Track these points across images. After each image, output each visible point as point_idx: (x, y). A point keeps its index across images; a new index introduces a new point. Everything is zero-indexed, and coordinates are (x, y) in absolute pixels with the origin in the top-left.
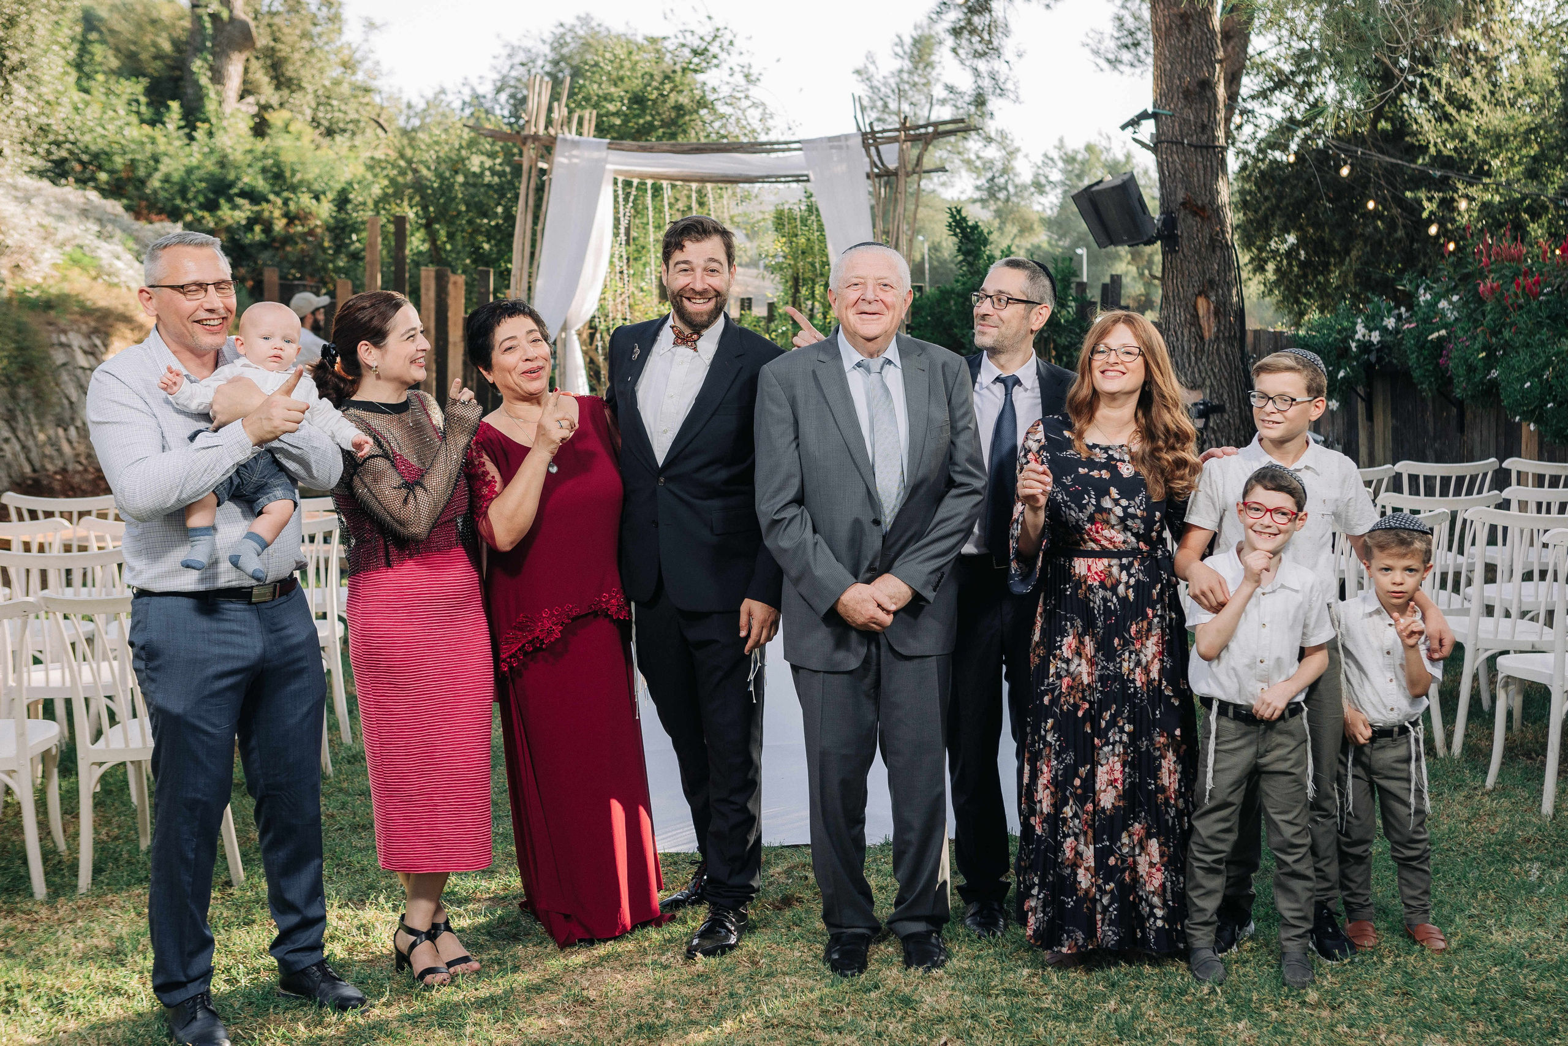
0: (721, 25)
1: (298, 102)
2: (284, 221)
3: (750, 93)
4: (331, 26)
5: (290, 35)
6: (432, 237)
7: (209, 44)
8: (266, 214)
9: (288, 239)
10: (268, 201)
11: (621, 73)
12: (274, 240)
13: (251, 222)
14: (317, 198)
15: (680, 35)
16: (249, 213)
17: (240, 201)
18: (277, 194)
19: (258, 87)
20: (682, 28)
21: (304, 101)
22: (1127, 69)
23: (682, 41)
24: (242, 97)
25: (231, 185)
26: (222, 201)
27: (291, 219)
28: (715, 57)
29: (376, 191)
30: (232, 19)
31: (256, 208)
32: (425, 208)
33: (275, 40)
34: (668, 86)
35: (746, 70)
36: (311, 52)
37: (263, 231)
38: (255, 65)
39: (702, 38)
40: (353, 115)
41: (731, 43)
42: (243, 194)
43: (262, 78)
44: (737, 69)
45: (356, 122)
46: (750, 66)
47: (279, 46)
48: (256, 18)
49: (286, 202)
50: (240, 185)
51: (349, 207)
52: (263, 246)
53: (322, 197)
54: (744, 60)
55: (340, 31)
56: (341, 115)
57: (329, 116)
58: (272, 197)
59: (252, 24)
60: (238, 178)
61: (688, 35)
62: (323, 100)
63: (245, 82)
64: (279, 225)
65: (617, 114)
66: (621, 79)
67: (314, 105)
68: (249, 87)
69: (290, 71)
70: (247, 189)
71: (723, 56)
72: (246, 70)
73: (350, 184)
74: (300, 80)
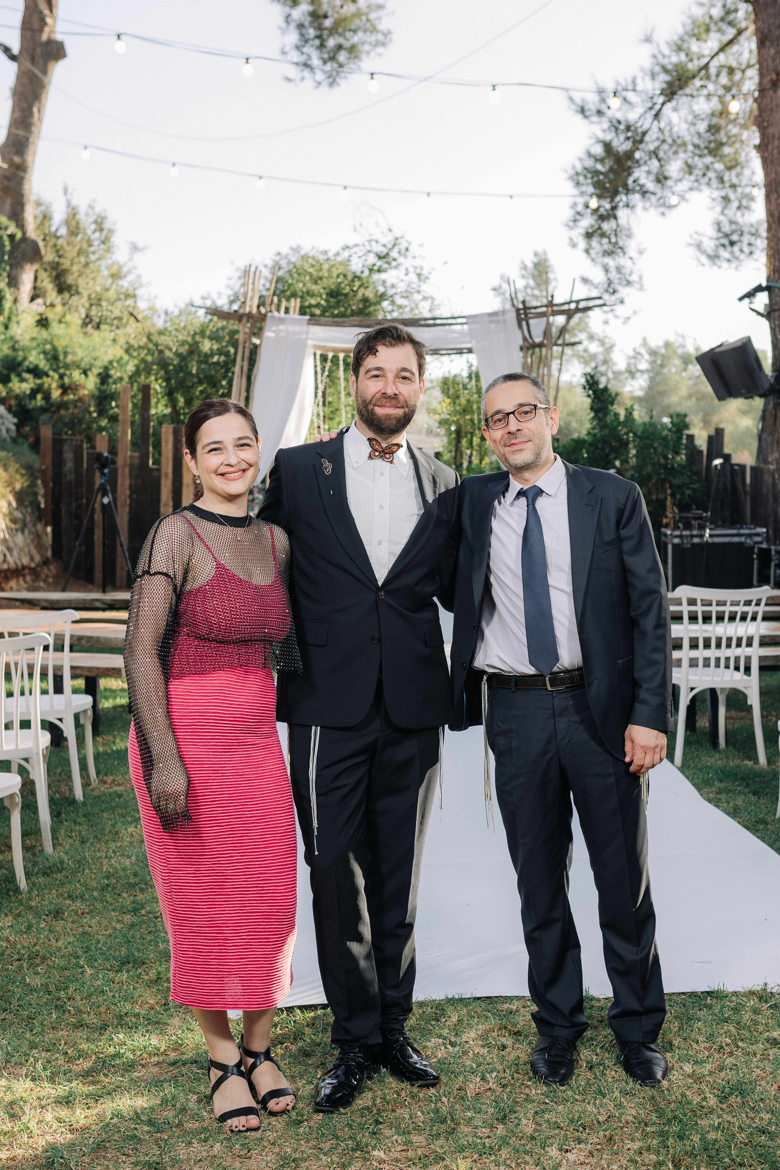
0: (398, 235)
1: (75, 304)
2: (59, 391)
3: (421, 289)
4: (102, 246)
5: (71, 252)
6: (173, 403)
7: (6, 257)
8: (46, 386)
9: (62, 405)
10: (48, 376)
11: (320, 274)
12: (52, 405)
13: (34, 392)
14: (85, 373)
15: (367, 244)
16: (32, 385)
17: (26, 376)
18: (55, 370)
19: (46, 292)
20: (369, 238)
21: (80, 303)
22: (725, 265)
23: (368, 248)
24: (32, 299)
25: (20, 364)
26: (13, 376)
27: (65, 389)
28: (394, 260)
29: (131, 368)
30: (24, 239)
31: (39, 381)
32: (167, 380)
33: (60, 257)
34: (357, 283)
35: (418, 271)
36: (87, 265)
37: (43, 398)
38: (43, 275)
39: (384, 246)
40: (117, 313)
41: (407, 249)
42: (29, 371)
43: (48, 285)
44: (411, 270)
45: (120, 319)
46: (422, 268)
47: (62, 261)
48: (44, 240)
49: (61, 377)
50: (26, 363)
51: (110, 381)
52: (43, 410)
53: (89, 373)
54: (418, 262)
55: (108, 250)
56: (109, 314)
57: (100, 314)
58: (51, 373)
59: (41, 244)
60: (25, 359)
61: (373, 243)
62: (94, 301)
63: (35, 288)
64: (56, 394)
65: (318, 305)
66: (321, 278)
67: (87, 305)
68: (38, 292)
69: (70, 280)
70: (31, 366)
71: (401, 260)
72: (36, 278)
73: (111, 362)
74: (77, 286)
